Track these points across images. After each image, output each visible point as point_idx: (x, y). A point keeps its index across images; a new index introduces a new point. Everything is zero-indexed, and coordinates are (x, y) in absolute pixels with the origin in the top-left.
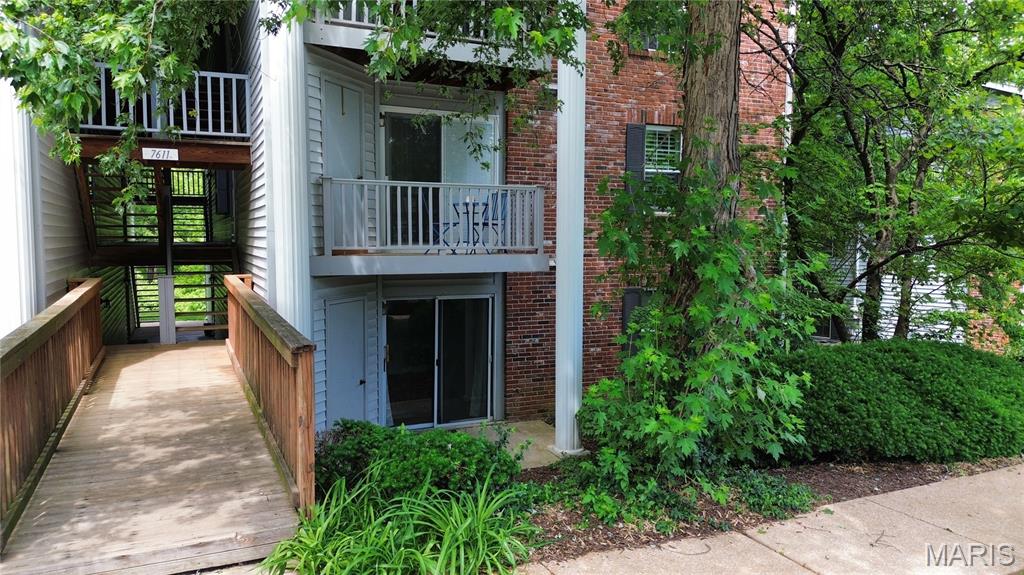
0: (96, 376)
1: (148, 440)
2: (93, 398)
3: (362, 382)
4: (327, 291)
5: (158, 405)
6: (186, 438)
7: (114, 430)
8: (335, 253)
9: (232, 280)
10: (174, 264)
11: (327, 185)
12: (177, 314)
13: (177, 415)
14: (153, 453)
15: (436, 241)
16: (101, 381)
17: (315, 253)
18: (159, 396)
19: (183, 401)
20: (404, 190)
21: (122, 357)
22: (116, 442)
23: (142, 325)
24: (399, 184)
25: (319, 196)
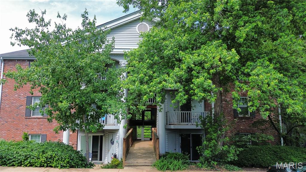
0: (132, 145)
1: (139, 153)
2: (132, 147)
3: (175, 150)
4: (168, 131)
5: (140, 149)
6: (144, 153)
7: (135, 151)
8: (169, 124)
9: (153, 129)
10: (144, 125)
11: (168, 113)
12: (144, 135)
13: (142, 151)
14: (140, 154)
15: (190, 122)
16: (133, 146)
17: (166, 124)
18: (140, 148)
19: (144, 149)
20: (184, 113)
21: (135, 142)
22: (135, 153)
23: (138, 138)
24: (183, 112)
25: (167, 114)
